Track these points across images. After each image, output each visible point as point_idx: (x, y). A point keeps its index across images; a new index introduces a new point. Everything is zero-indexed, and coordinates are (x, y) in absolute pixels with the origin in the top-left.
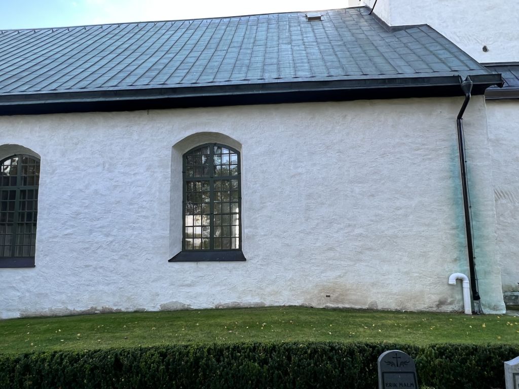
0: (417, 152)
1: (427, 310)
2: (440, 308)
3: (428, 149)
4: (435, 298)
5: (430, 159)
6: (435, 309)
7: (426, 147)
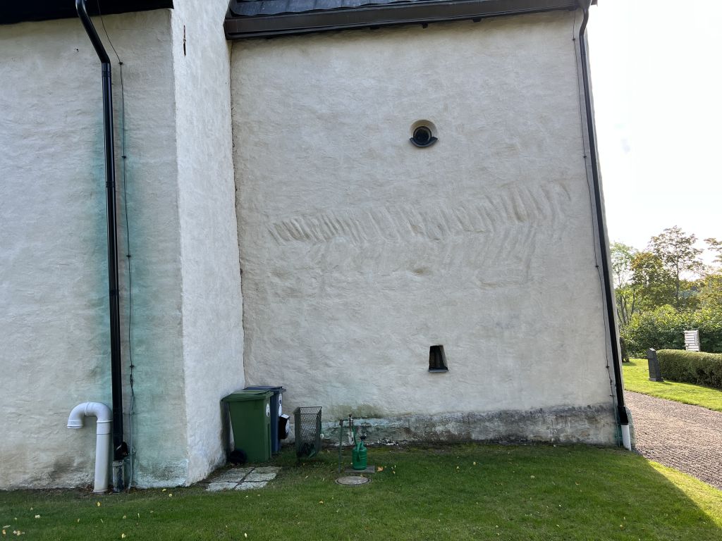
0: (25, 142)
1: (31, 486)
2: (57, 481)
3: (47, 133)
4: (47, 459)
5: (52, 156)
6: (44, 483)
7: (46, 129)
